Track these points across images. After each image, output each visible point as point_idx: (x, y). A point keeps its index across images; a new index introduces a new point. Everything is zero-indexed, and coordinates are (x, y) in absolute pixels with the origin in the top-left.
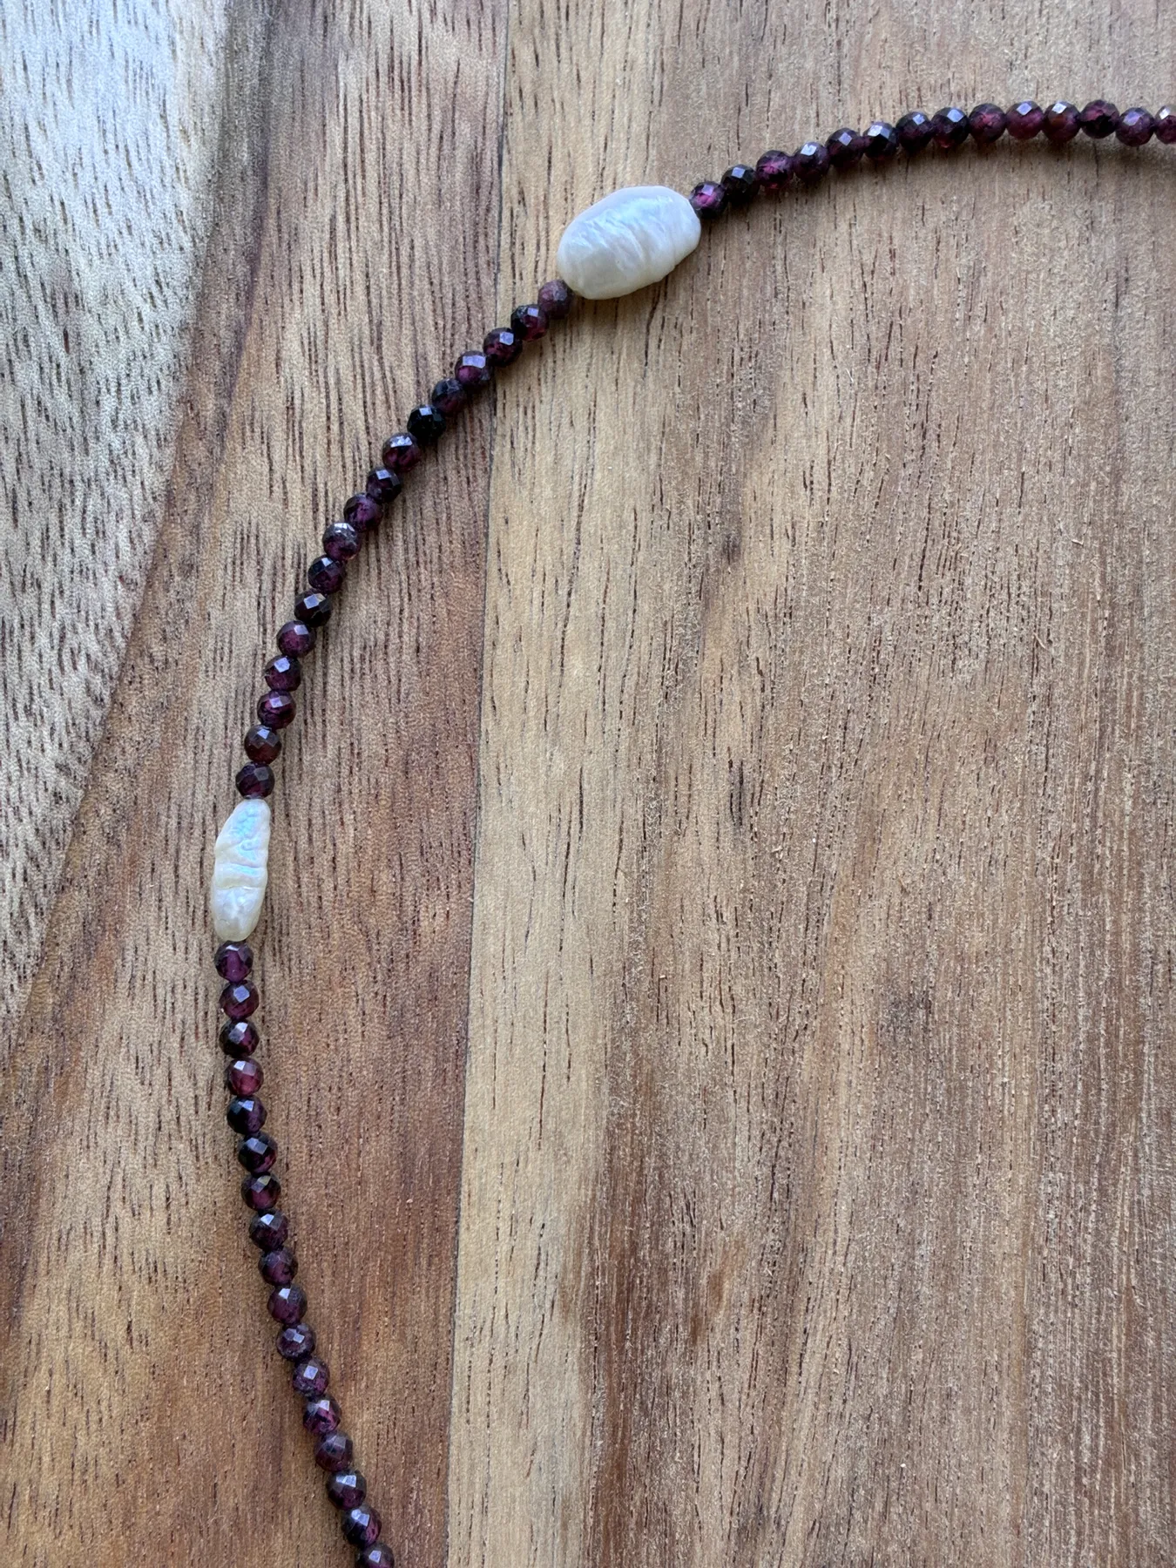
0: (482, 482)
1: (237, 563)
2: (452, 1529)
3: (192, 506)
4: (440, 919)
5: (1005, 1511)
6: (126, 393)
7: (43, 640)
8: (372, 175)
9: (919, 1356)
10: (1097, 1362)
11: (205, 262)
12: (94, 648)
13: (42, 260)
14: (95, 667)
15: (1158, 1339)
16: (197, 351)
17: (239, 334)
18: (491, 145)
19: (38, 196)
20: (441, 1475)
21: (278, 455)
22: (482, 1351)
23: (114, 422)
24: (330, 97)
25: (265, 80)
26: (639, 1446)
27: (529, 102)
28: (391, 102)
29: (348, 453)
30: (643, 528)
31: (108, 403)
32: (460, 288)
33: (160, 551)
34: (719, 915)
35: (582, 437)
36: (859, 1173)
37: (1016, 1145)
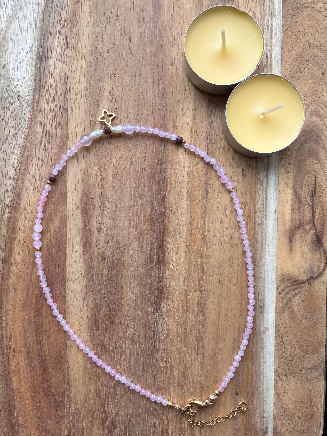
0: (67, 116)
1: (39, 126)
2: (67, 232)
3: (34, 119)
5: (127, 228)
6: (26, 107)
7: (18, 135)
8: (53, 80)
9: (117, 212)
10: (137, 212)
11: (34, 91)
12: (24, 136)
13: (15, 91)
14: (24, 138)
15: (143, 210)
16: (34, 102)
17: (38, 99)
18: (67, 77)
19: (15, 83)
20: (66, 226)
21: (43, 113)
22: (70, 213)
23: (25, 110)
24: (48, 71)
25: (40, 69)
26: (87, 223)
27: (71, 71)
28: (55, 72)
29: (51, 113)
30: (85, 121)
31: (24, 108)
32: (63, 94)
33: (31, 124)
34: (95, 165)
35: (78, 111)
36: (111, 193)
37: (128, 190)
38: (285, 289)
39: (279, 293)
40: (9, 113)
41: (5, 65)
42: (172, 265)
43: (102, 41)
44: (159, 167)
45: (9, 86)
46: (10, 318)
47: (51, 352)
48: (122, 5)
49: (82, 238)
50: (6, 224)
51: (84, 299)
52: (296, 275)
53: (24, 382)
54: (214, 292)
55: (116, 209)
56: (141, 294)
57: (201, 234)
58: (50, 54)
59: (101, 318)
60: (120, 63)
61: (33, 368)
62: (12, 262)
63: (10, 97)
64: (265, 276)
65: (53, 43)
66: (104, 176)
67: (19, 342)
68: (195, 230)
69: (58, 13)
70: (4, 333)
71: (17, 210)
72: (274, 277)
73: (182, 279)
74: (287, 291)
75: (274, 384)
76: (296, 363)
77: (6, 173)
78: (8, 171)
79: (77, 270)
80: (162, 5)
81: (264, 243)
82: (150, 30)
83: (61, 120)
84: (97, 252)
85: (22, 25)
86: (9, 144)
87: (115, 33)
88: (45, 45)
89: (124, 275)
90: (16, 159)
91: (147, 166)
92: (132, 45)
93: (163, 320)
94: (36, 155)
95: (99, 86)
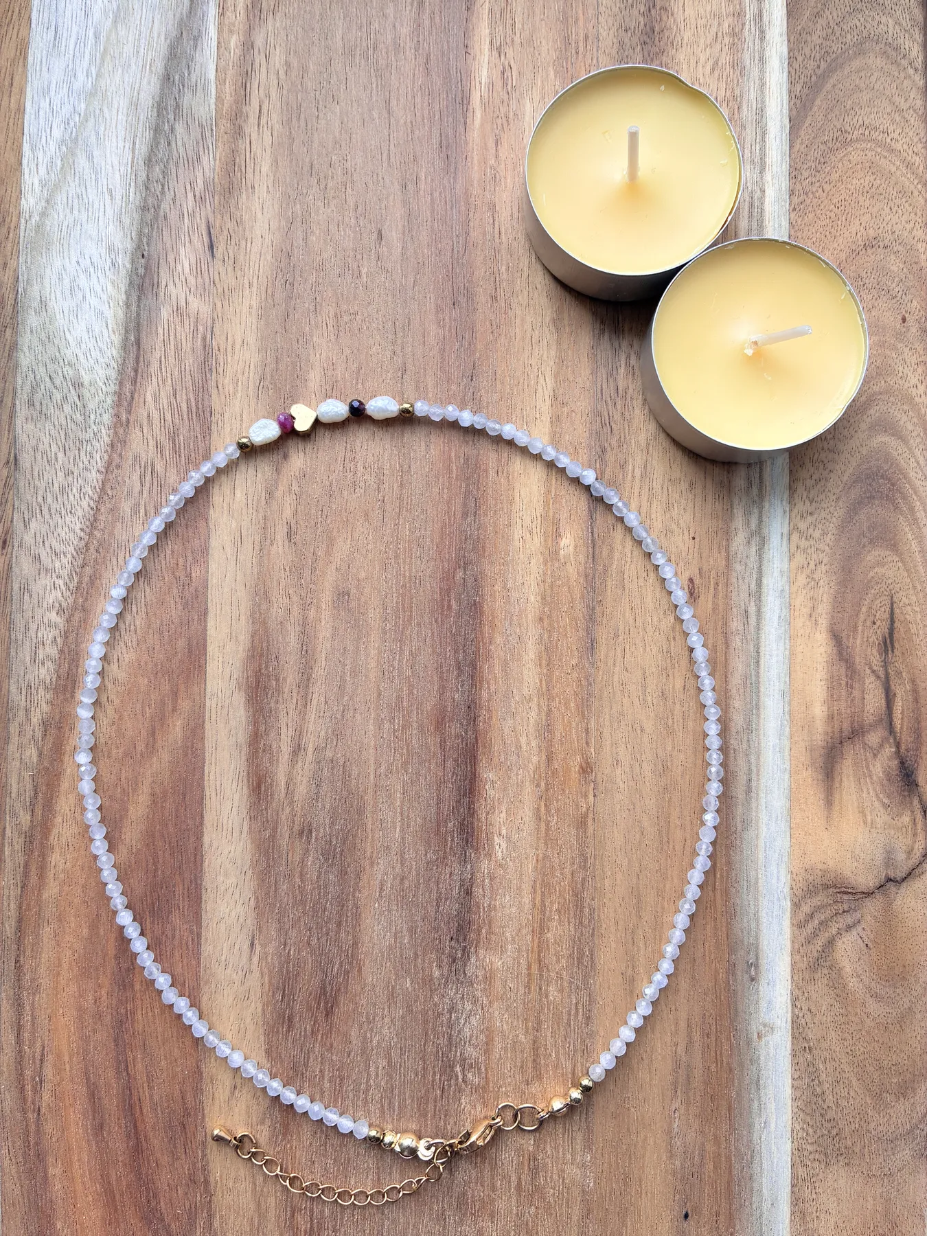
0: (208, 437)
1: (133, 465)
2: (207, 755)
3: (119, 448)
4: (198, 573)
5: (372, 743)
6: (98, 414)
7: (75, 490)
8: (172, 343)
9: (346, 698)
10: (400, 698)
11: (121, 372)
12: (91, 493)
13: (70, 372)
14: (91, 498)
15: (418, 691)
16: (120, 400)
17: (132, 394)
18: (209, 333)
19: (69, 352)
20: (203, 738)
21: (145, 431)
22: (214, 701)
23: (95, 422)
24: (158, 319)
25: (138, 315)
26: (262, 728)
27: (220, 319)
28: (177, 320)
29: (167, 430)
31: (93, 417)
32: (200, 378)
33: (110, 462)
34: (285, 569)
35: (239, 423)
36: (328, 645)
37: (375, 635)
38: (815, 914)
39: (800, 926)
40: (52, 433)
41: (44, 304)
42: (497, 847)
43: (306, 239)
44: (460, 574)
45: (54, 360)
46: (42, 998)
47: (156, 1097)
48: (359, 144)
49: (248, 773)
50: (36, 734)
51: (252, 944)
52: (847, 872)
53: (83, 1182)
54: (617, 923)
55: (342, 688)
56: (412, 930)
57: (579, 758)
58: (164, 277)
59: (298, 997)
60: (355, 297)
61: (107, 1142)
62: (53, 839)
63: (56, 387)
64: (760, 876)
65: (175, 246)
66: (309, 601)
67: (68, 1069)
68: (562, 746)
69: (186, 166)
70: (27, 1043)
71: (68, 695)
72: (783, 880)
73: (526, 888)
74: (823, 918)
75: (792, 1186)
76: (853, 1125)
77: (41, 592)
78: (45, 589)
79: (234, 861)
80: (466, 142)
81: (753, 784)
82: (433, 210)
83: (192, 447)
84: (288, 810)
85: (90, 197)
86: (51, 515)
87: (341, 218)
88: (152, 248)
89: (364, 877)
90: (69, 556)
91: (428, 572)
92: (385, 249)
93: (475, 1003)
94: (123, 544)
95: (298, 356)
